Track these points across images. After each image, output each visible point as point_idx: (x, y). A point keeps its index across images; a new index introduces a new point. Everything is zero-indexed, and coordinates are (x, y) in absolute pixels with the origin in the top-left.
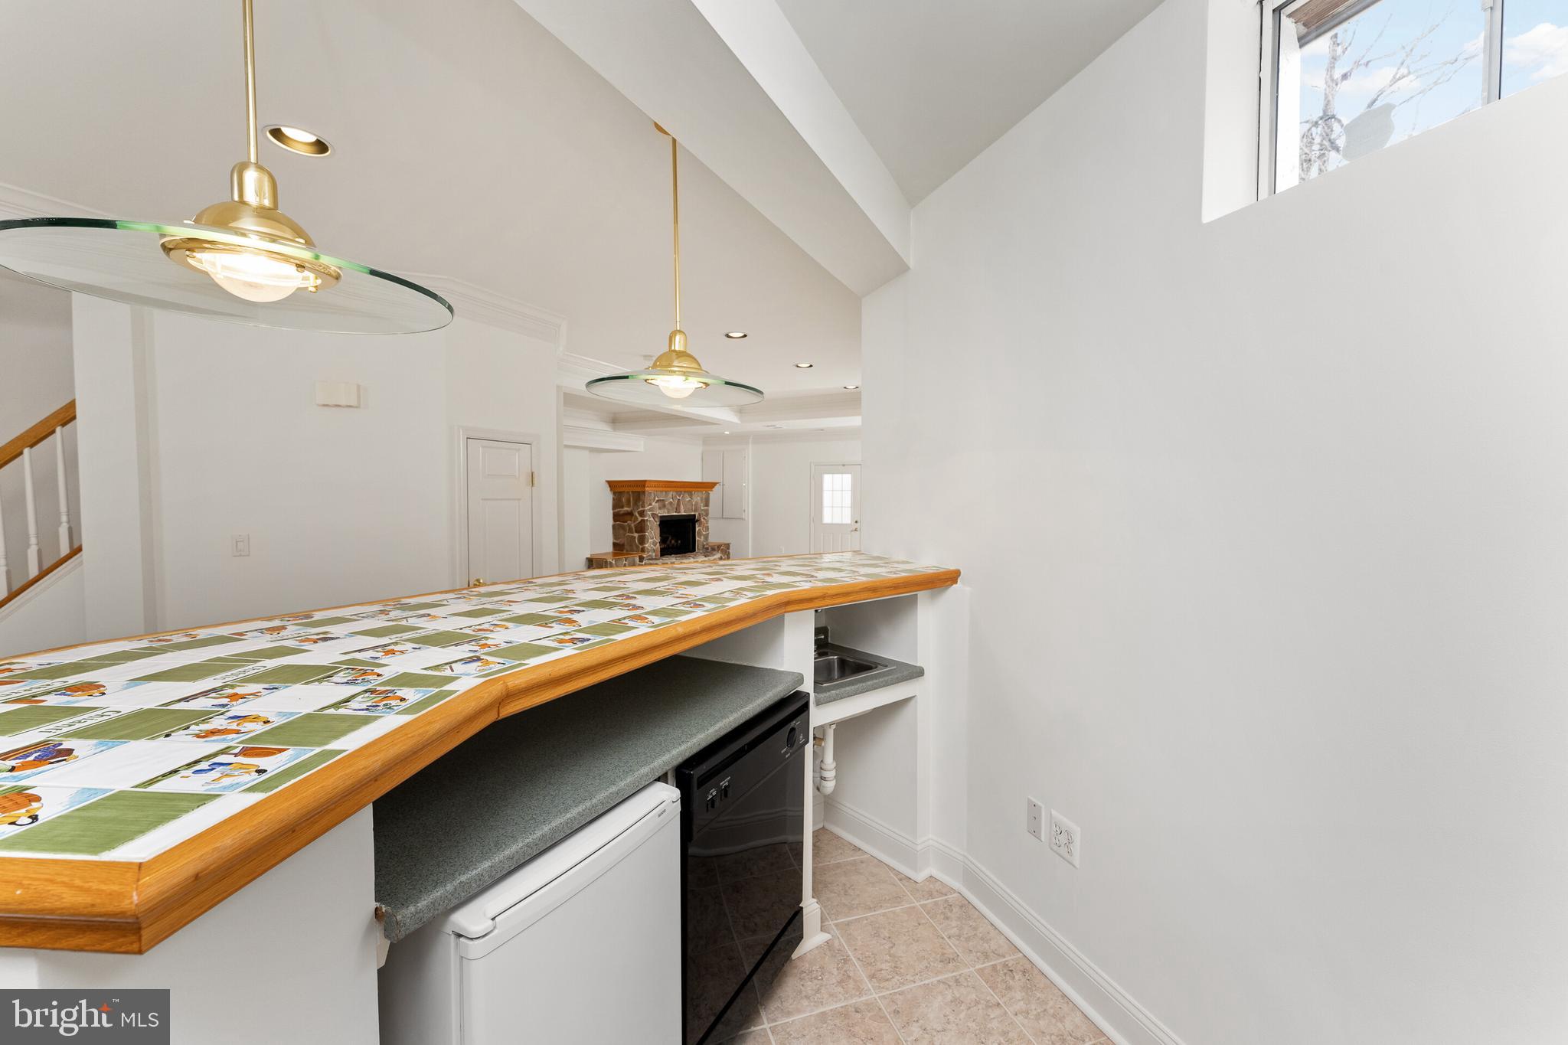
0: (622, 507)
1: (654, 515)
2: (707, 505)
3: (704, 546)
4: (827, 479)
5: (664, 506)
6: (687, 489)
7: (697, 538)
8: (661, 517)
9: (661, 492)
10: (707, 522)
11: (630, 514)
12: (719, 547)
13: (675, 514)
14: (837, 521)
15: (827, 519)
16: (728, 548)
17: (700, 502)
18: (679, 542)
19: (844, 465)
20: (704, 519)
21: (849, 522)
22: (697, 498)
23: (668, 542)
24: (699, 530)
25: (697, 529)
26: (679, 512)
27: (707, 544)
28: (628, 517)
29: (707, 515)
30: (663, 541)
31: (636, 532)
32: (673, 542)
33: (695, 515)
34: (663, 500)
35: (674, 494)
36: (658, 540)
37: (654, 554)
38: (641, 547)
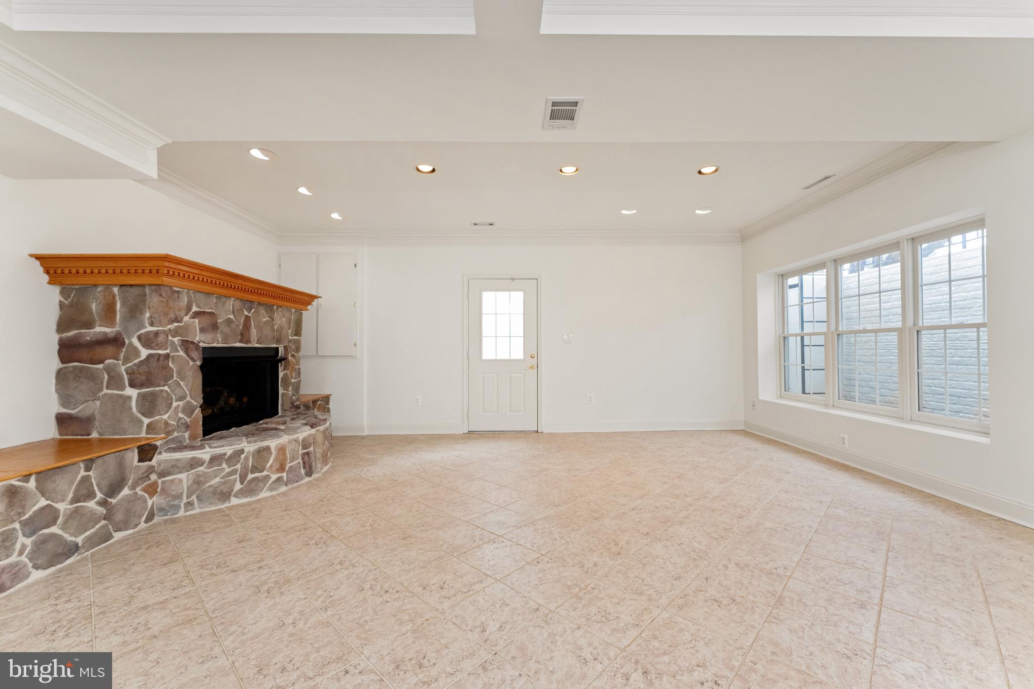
0: (89, 325)
1: (187, 345)
2: (298, 332)
3: (292, 403)
4: (488, 297)
5: (215, 327)
6: (264, 299)
7: (281, 391)
8: (204, 349)
9: (209, 294)
10: (298, 363)
11: (116, 341)
12: (315, 402)
13: (238, 345)
14: (503, 355)
15: (488, 353)
16: (327, 402)
17: (286, 326)
18: (245, 399)
19: (513, 279)
20: (293, 356)
21: (521, 356)
22: (281, 319)
23: (221, 403)
24: (285, 375)
25: (281, 375)
26: (249, 342)
27: (298, 399)
28: (110, 349)
29: (298, 349)
30: (209, 400)
31: (132, 385)
32: (232, 400)
33: (277, 349)
34: (211, 314)
35: (238, 304)
36: (196, 401)
37: (187, 435)
38: (146, 421)
